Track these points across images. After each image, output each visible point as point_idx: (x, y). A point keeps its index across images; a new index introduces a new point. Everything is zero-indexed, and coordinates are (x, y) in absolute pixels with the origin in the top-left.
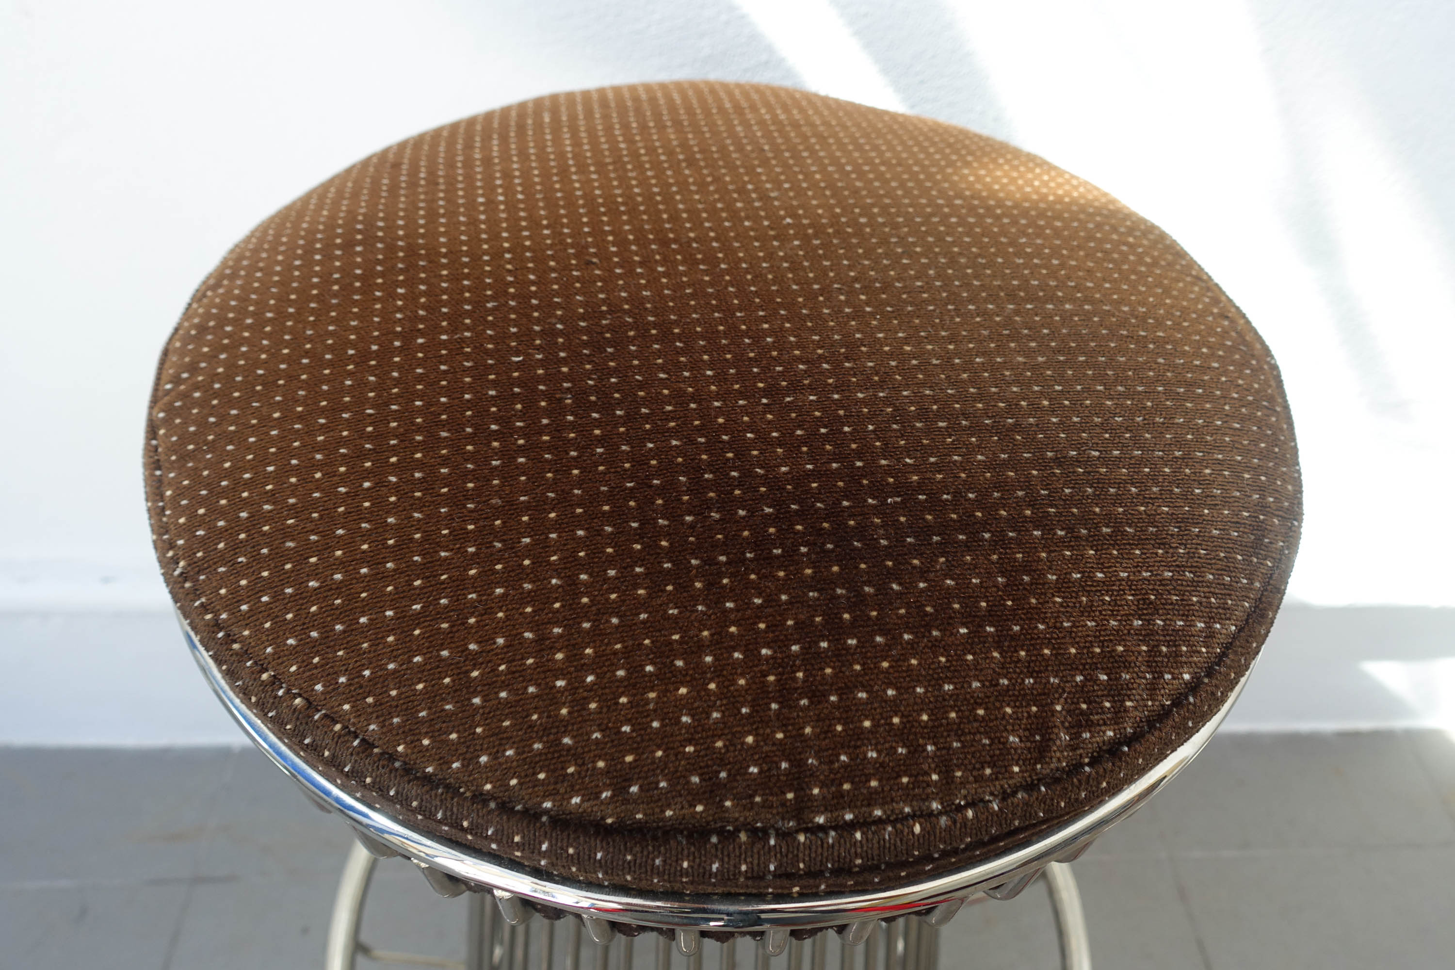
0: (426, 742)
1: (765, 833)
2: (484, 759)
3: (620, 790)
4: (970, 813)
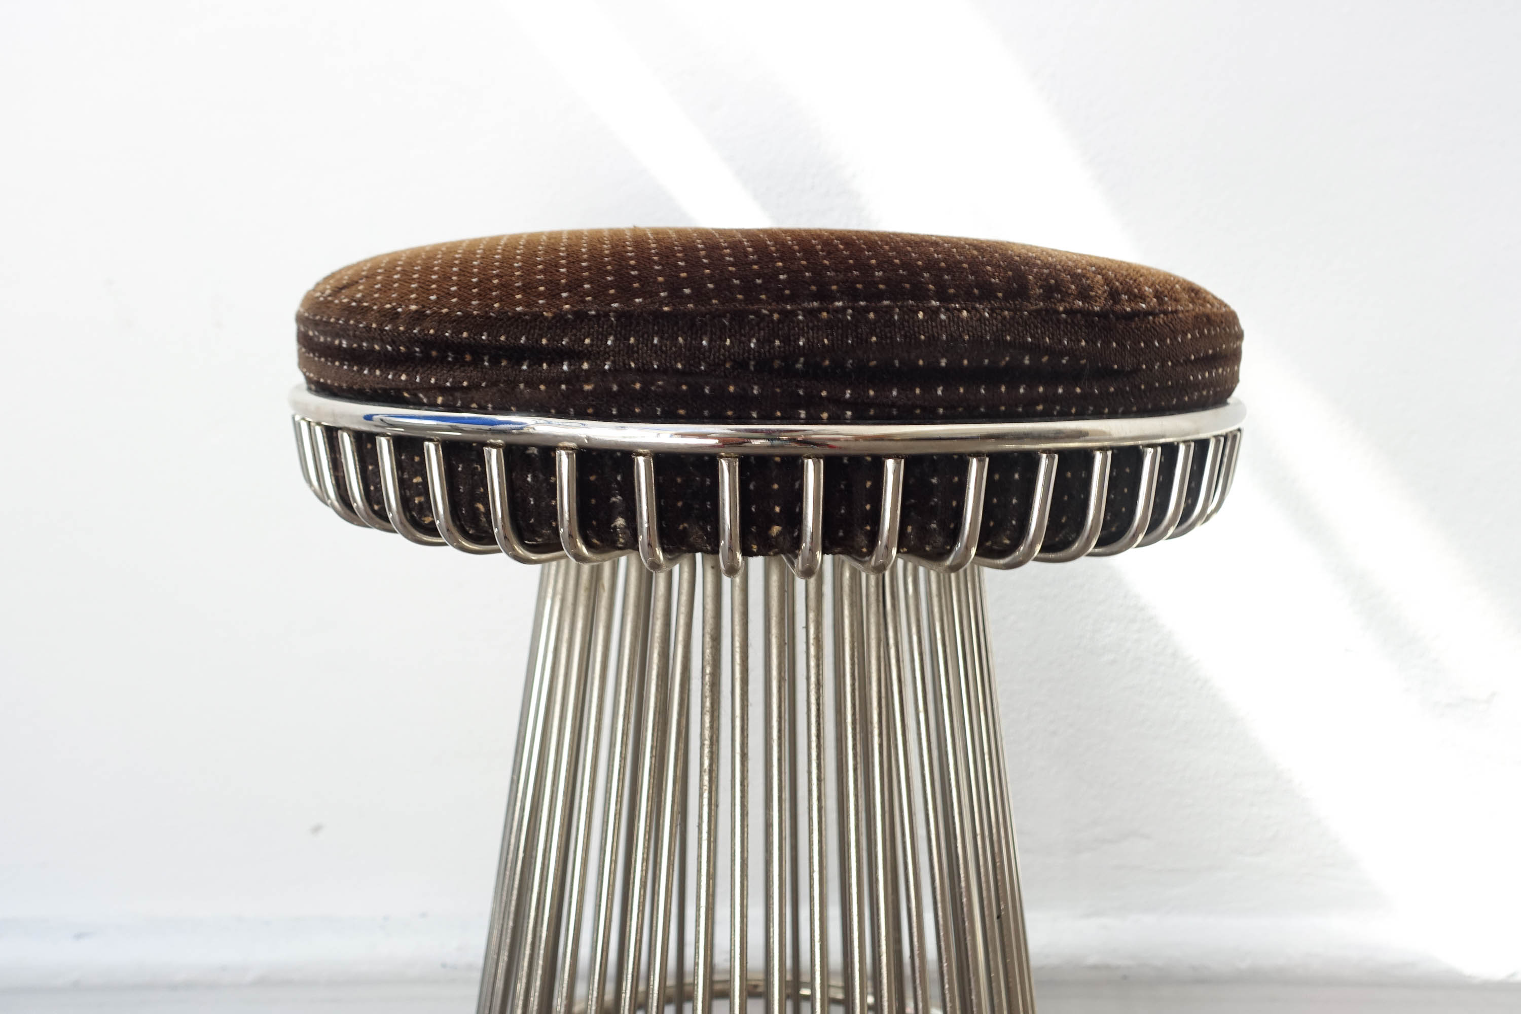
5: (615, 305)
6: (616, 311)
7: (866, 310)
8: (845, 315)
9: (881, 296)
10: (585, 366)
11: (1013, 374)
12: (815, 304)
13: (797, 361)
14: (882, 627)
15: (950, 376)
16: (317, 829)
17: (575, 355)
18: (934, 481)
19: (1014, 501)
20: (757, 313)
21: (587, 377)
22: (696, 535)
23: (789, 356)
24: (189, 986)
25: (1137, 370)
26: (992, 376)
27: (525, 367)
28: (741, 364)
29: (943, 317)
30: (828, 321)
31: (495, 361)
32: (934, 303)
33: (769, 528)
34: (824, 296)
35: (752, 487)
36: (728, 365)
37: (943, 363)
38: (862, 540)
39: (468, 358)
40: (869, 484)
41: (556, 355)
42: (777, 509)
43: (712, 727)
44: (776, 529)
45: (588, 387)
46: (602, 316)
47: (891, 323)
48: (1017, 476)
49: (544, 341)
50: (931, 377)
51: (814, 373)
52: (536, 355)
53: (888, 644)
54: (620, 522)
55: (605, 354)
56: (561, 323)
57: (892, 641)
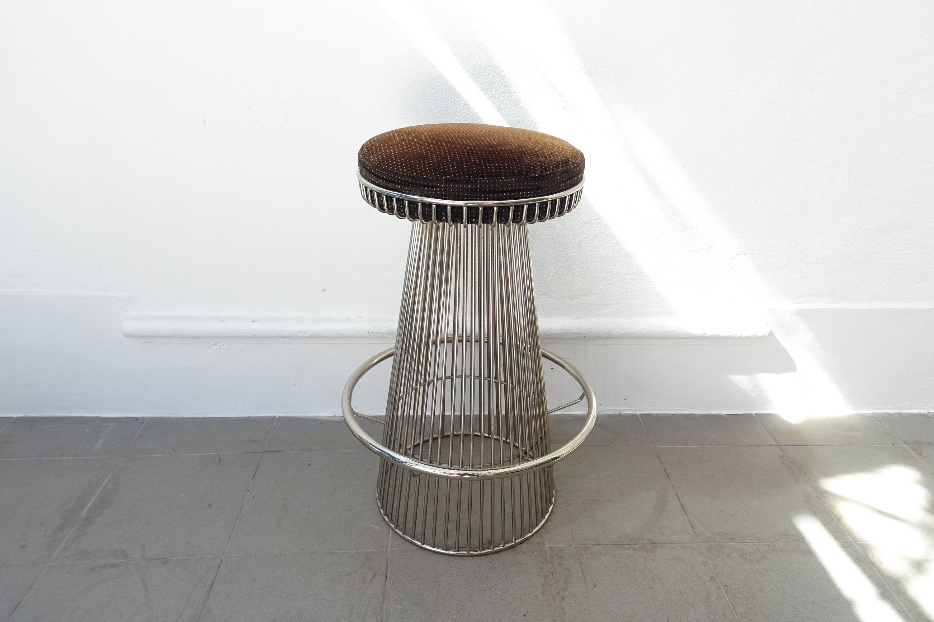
0: (424, 173)
1: (477, 180)
2: (433, 174)
3: (455, 175)
4: (509, 180)
5: (444, 178)
6: (444, 179)
7: (491, 180)
8: (487, 181)
9: (494, 176)
10: (438, 189)
11: (519, 190)
12: (481, 178)
13: (478, 190)
14: (498, 235)
15: (506, 192)
16: (324, 290)
17: (436, 187)
18: (504, 210)
19: (520, 214)
20: (470, 180)
21: (438, 191)
22: (458, 220)
23: (476, 188)
24: (289, 337)
25: (545, 187)
26: (515, 191)
27: (426, 188)
28: (467, 190)
29: (505, 181)
30: (483, 182)
31: (420, 187)
32: (503, 178)
33: (472, 219)
34: (483, 177)
35: (469, 212)
36: (465, 190)
37: (505, 189)
38: (490, 221)
39: (414, 185)
40: (491, 211)
41: (432, 187)
42: (474, 216)
43: (459, 257)
44: (474, 220)
45: (438, 193)
46: (441, 180)
47: (495, 182)
48: (520, 209)
49: (430, 184)
50: (503, 192)
51: (481, 192)
52: (428, 186)
53: (500, 238)
54: (444, 218)
55: (442, 187)
56: (433, 180)
57: (501, 238)
